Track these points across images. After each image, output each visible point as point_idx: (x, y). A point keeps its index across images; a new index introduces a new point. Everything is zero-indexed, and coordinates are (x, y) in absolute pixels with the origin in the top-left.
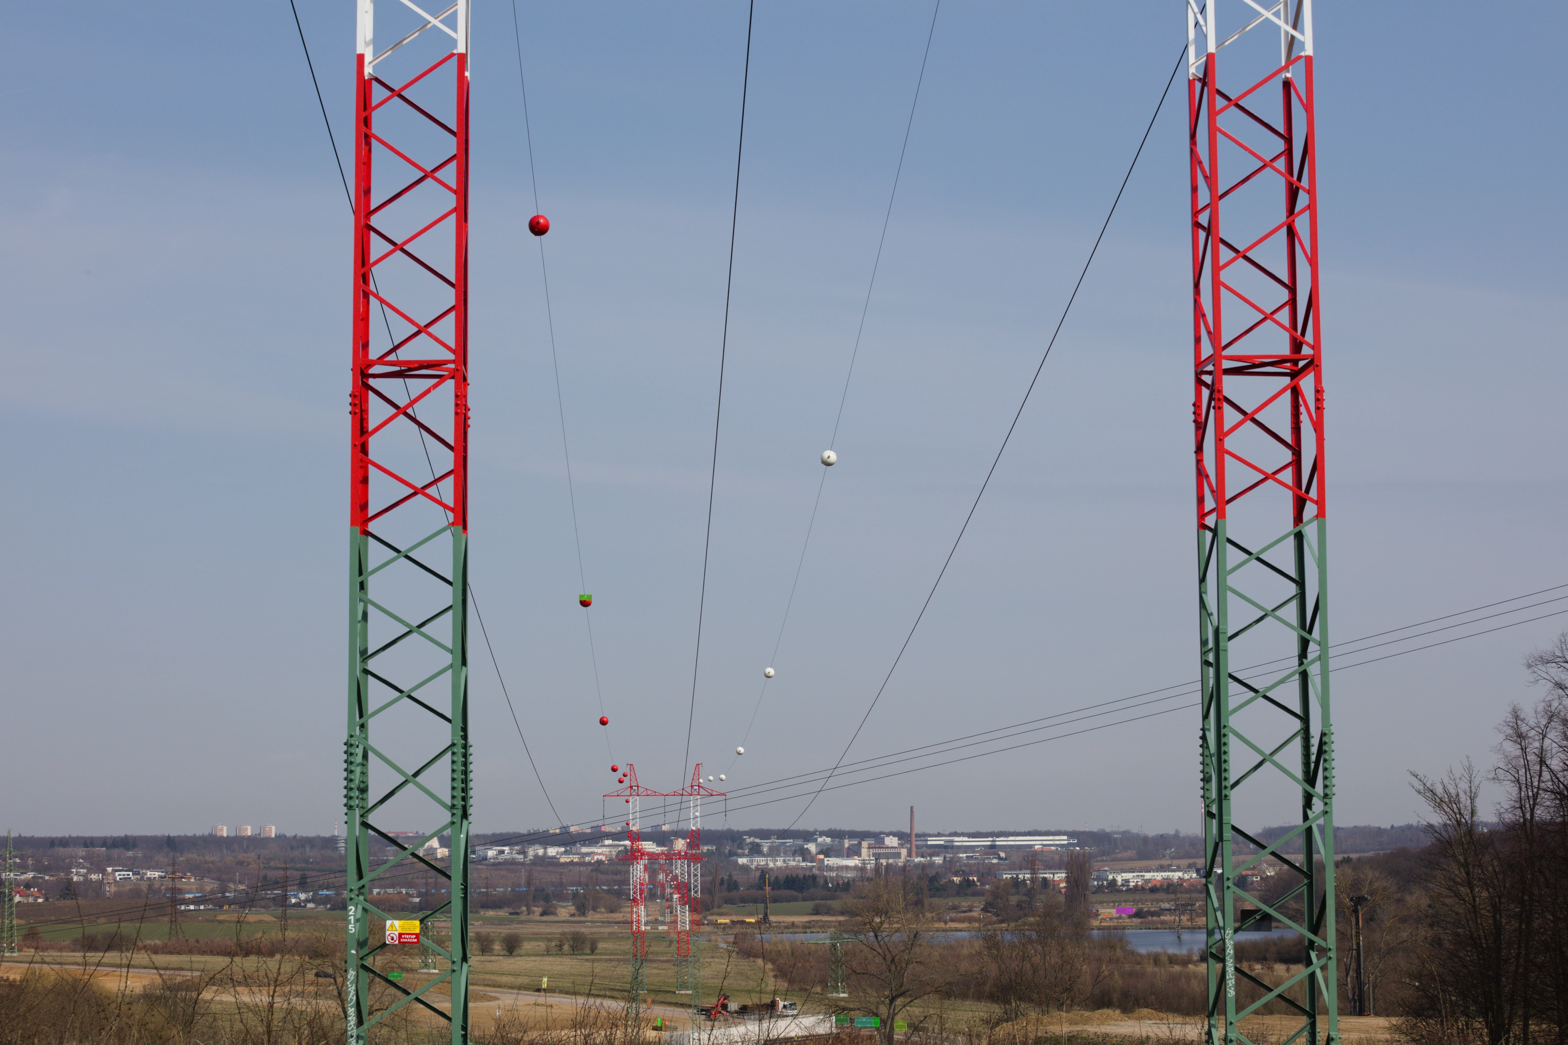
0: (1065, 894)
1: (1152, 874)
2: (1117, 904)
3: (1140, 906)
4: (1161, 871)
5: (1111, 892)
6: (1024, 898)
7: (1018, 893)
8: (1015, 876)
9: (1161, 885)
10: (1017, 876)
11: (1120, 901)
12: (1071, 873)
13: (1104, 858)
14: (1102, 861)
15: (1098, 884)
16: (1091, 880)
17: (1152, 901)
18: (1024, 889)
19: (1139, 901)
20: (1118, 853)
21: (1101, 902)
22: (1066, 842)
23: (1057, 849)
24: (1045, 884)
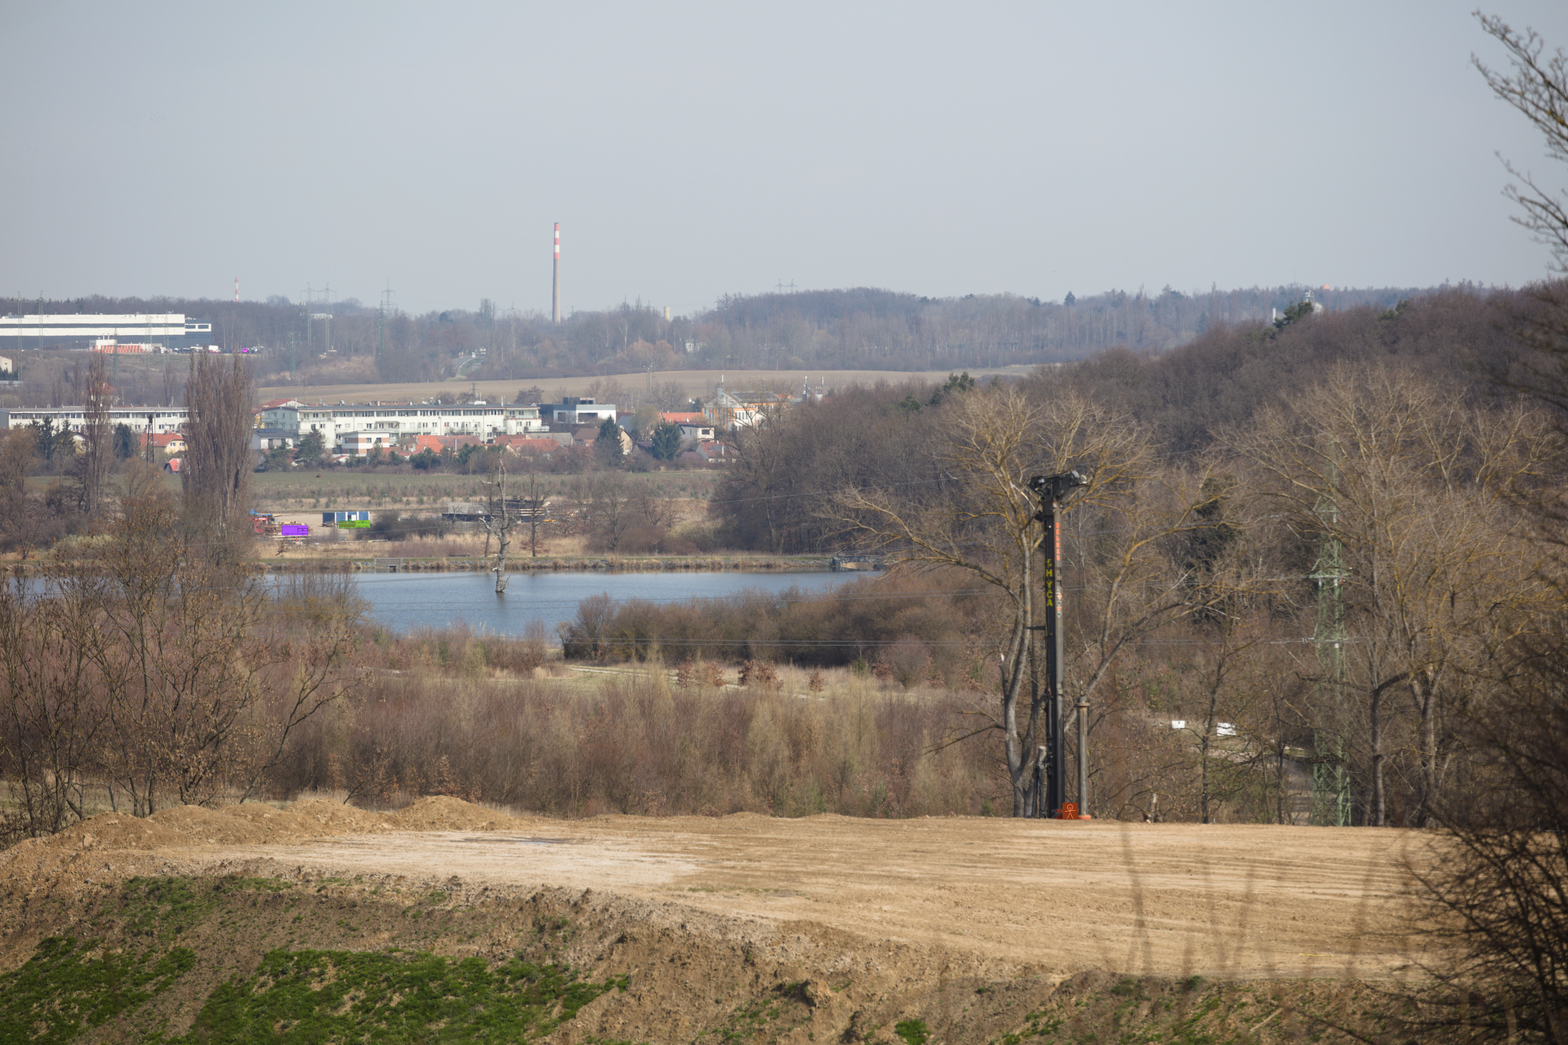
0: (182, 471)
1: (419, 419)
2: (323, 500)
3: (389, 506)
4: (444, 413)
5: (308, 467)
6: (69, 482)
7: (48, 469)
8: (41, 422)
9: (445, 450)
10: (47, 421)
11: (332, 493)
12: (200, 415)
13: (287, 375)
14: (282, 383)
15: (271, 447)
16: (255, 437)
17: (421, 493)
18: (67, 459)
19: (383, 494)
20: (324, 361)
21: (279, 496)
22: (181, 331)
23: (157, 351)
24: (125, 445)
